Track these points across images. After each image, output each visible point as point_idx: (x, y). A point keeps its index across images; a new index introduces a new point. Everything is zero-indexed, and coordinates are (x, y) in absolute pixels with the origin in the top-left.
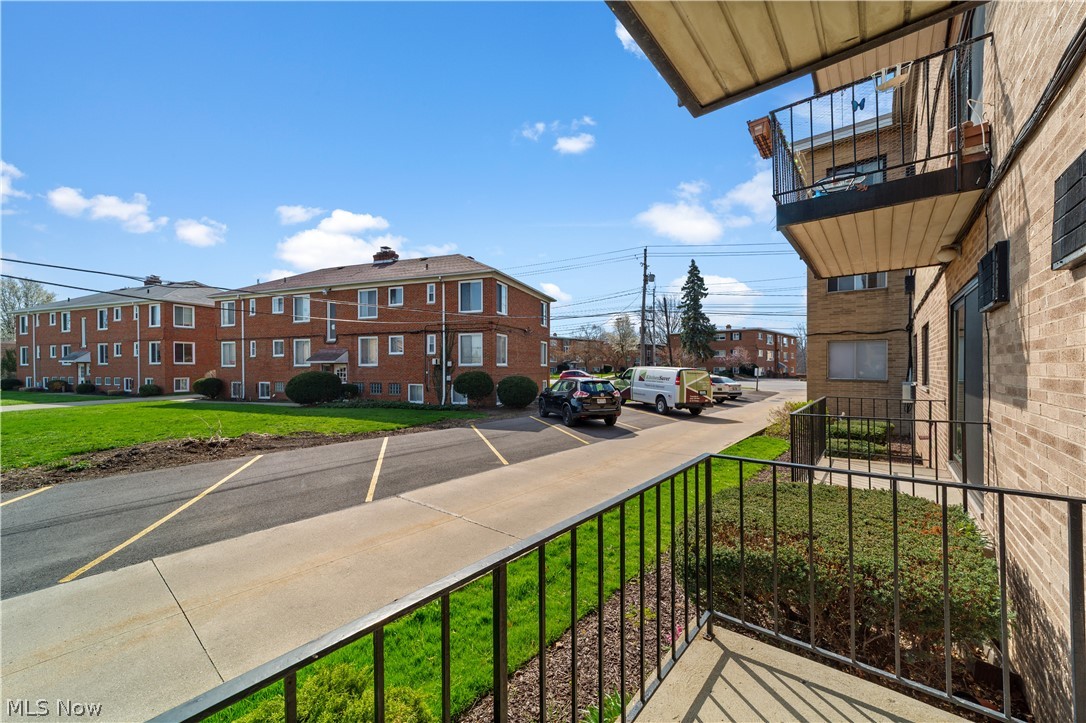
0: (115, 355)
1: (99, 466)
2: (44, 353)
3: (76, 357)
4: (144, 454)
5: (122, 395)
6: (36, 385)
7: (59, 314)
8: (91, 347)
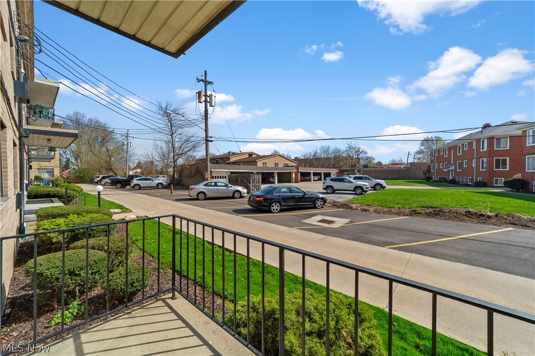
0: (465, 166)
1: (426, 213)
2: (439, 166)
3: (449, 168)
4: (445, 213)
5: (467, 185)
6: (436, 179)
7: (444, 149)
8: (455, 164)
